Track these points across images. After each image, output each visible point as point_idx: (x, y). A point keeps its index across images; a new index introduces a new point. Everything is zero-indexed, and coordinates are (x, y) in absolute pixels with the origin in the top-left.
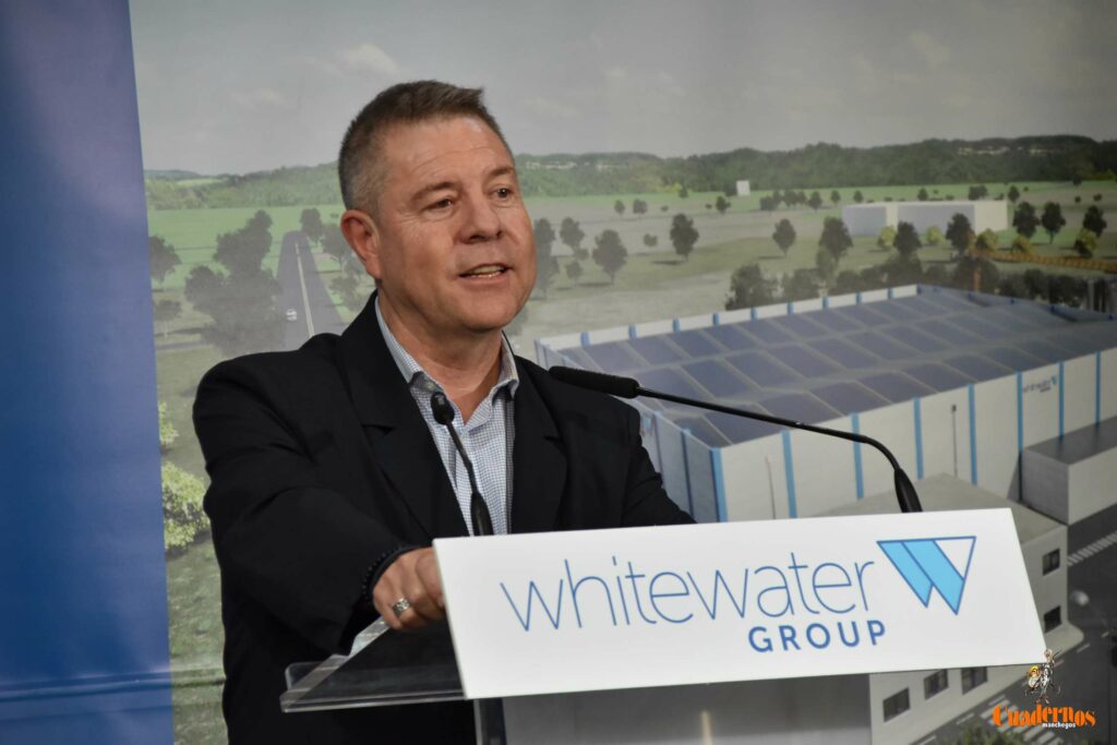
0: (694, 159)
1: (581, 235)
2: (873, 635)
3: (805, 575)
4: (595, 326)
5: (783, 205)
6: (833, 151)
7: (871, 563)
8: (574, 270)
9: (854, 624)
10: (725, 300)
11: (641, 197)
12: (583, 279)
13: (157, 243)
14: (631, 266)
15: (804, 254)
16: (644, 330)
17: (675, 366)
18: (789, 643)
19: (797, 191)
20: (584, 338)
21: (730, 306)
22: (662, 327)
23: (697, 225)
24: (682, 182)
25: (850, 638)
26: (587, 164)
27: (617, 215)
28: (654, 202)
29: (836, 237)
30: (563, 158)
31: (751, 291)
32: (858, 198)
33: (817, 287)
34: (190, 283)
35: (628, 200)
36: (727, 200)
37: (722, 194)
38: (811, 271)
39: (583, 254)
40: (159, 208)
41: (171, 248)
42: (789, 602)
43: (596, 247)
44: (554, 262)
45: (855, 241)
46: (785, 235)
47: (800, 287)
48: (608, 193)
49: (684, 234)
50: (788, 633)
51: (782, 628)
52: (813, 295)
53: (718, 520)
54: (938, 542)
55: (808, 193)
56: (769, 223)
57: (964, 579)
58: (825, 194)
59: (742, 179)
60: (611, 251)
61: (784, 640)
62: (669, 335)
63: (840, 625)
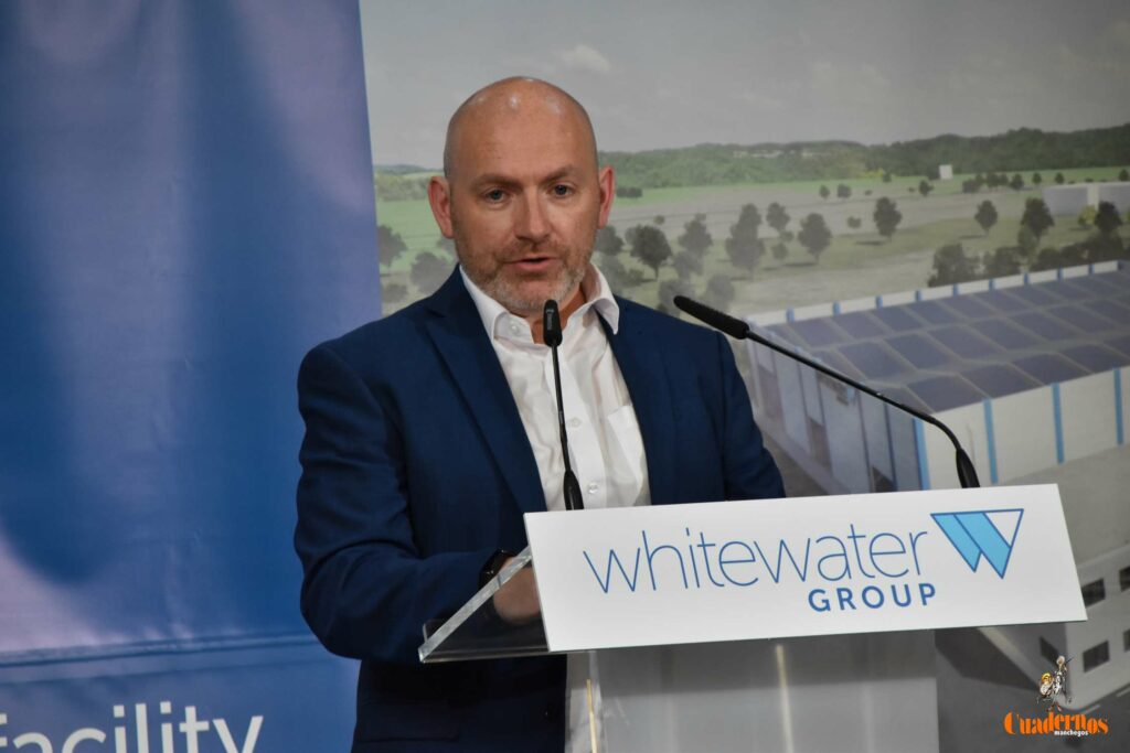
0: (897, 146)
1: (787, 219)
2: (924, 597)
3: (863, 545)
4: (800, 304)
5: (985, 187)
6: (1035, 136)
7: (925, 533)
8: (780, 251)
9: (906, 587)
10: (928, 277)
11: (846, 182)
12: (790, 259)
13: (385, 233)
14: (835, 247)
15: (1006, 233)
16: (847, 307)
17: (877, 340)
18: (846, 604)
19: (999, 174)
20: (789, 315)
21: (933, 283)
22: (865, 304)
23: (900, 207)
24: (885, 168)
25: (902, 598)
26: (792, 152)
27: (821, 199)
28: (857, 187)
29: (1037, 217)
30: (770, 147)
31: (953, 268)
32: (1060, 180)
33: (1018, 264)
34: (416, 268)
35: (833, 185)
36: (930, 184)
37: (924, 178)
38: (1014, 249)
39: (789, 236)
40: (387, 199)
41: (399, 236)
42: (847, 567)
43: (801, 229)
44: (760, 245)
45: (1057, 221)
46: (987, 215)
47: (1002, 264)
48: (814, 179)
49: (887, 215)
50: (845, 595)
51: (839, 591)
52: (1014, 271)
53: (921, 487)
54: (988, 514)
55: (1010, 176)
56: (970, 205)
57: (1011, 547)
58: (1027, 177)
59: (946, 163)
60: (815, 233)
61: (841, 600)
62: (873, 312)
63: (893, 588)
